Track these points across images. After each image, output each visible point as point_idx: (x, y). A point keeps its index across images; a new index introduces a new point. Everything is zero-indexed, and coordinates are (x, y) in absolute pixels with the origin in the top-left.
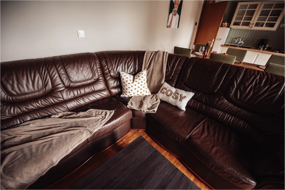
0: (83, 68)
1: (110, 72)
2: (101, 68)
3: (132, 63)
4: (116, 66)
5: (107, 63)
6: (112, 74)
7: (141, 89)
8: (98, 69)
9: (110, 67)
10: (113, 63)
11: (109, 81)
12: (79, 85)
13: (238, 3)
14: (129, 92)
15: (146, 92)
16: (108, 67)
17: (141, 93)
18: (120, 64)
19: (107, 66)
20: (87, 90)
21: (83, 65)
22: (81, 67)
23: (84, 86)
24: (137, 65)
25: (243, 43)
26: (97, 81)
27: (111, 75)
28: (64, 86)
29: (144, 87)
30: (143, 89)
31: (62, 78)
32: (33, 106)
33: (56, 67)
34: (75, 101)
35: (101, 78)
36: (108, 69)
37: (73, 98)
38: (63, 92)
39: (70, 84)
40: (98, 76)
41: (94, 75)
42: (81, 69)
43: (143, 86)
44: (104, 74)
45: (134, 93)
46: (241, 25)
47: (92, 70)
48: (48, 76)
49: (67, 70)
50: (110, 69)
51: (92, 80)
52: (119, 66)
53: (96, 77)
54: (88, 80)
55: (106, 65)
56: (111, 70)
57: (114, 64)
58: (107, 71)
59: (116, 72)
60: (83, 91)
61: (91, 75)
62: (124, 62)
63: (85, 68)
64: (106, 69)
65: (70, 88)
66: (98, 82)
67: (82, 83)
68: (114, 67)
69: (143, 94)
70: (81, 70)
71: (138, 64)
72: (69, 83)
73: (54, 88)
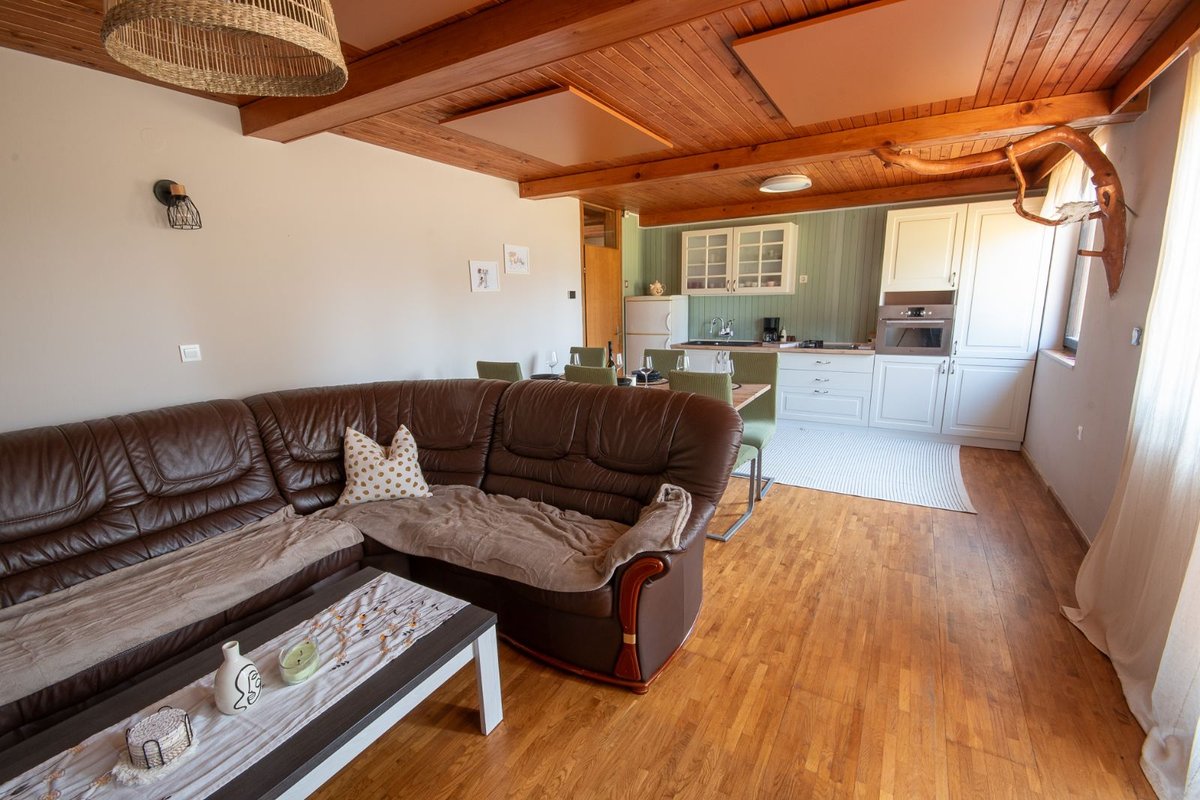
0: (205, 440)
1: (288, 446)
2: (260, 436)
3: (360, 414)
4: (309, 427)
5: (277, 421)
6: (296, 451)
7: (399, 475)
8: (251, 440)
9: (288, 433)
10: (297, 420)
11: (284, 474)
12: (188, 489)
13: (681, 235)
14: (363, 484)
15: (415, 484)
16: (282, 433)
17: (398, 486)
18: (323, 420)
19: (278, 430)
20: (217, 503)
21: (203, 433)
22: (198, 435)
23: (204, 492)
24: (374, 420)
25: (732, 333)
26: (246, 475)
27: (291, 455)
28: (142, 491)
29: (408, 469)
30: (406, 475)
31: (140, 470)
32: (45, 553)
33: (124, 443)
34: (176, 535)
35: (258, 465)
36: (283, 437)
37: (170, 525)
38: (139, 511)
39: (161, 488)
40: (252, 459)
41: (236, 456)
42: (199, 442)
43: (404, 466)
44: (268, 453)
45: (377, 487)
46: (709, 287)
47: (232, 442)
48: (99, 465)
49: (156, 448)
50: (290, 438)
51: (233, 473)
52: (319, 427)
53: (243, 462)
54: (219, 472)
55: (275, 429)
56: (292, 440)
57: (302, 423)
58: (281, 443)
59: (308, 444)
60: (201, 508)
61: (230, 459)
62: (334, 414)
63: (211, 438)
64: (277, 440)
65: (160, 498)
66: (252, 478)
67: (198, 484)
68: (301, 430)
69: (403, 492)
70: (197, 446)
71: (378, 417)
72: (159, 484)
73: (111, 500)
